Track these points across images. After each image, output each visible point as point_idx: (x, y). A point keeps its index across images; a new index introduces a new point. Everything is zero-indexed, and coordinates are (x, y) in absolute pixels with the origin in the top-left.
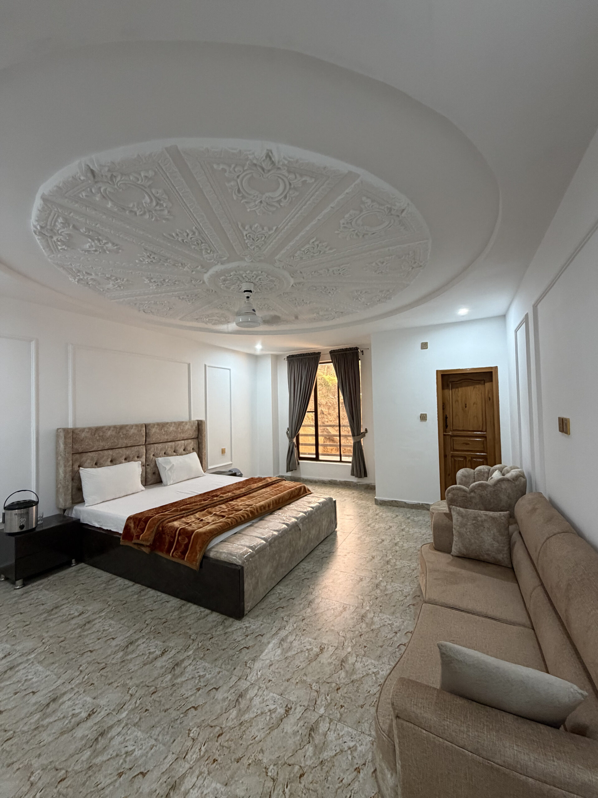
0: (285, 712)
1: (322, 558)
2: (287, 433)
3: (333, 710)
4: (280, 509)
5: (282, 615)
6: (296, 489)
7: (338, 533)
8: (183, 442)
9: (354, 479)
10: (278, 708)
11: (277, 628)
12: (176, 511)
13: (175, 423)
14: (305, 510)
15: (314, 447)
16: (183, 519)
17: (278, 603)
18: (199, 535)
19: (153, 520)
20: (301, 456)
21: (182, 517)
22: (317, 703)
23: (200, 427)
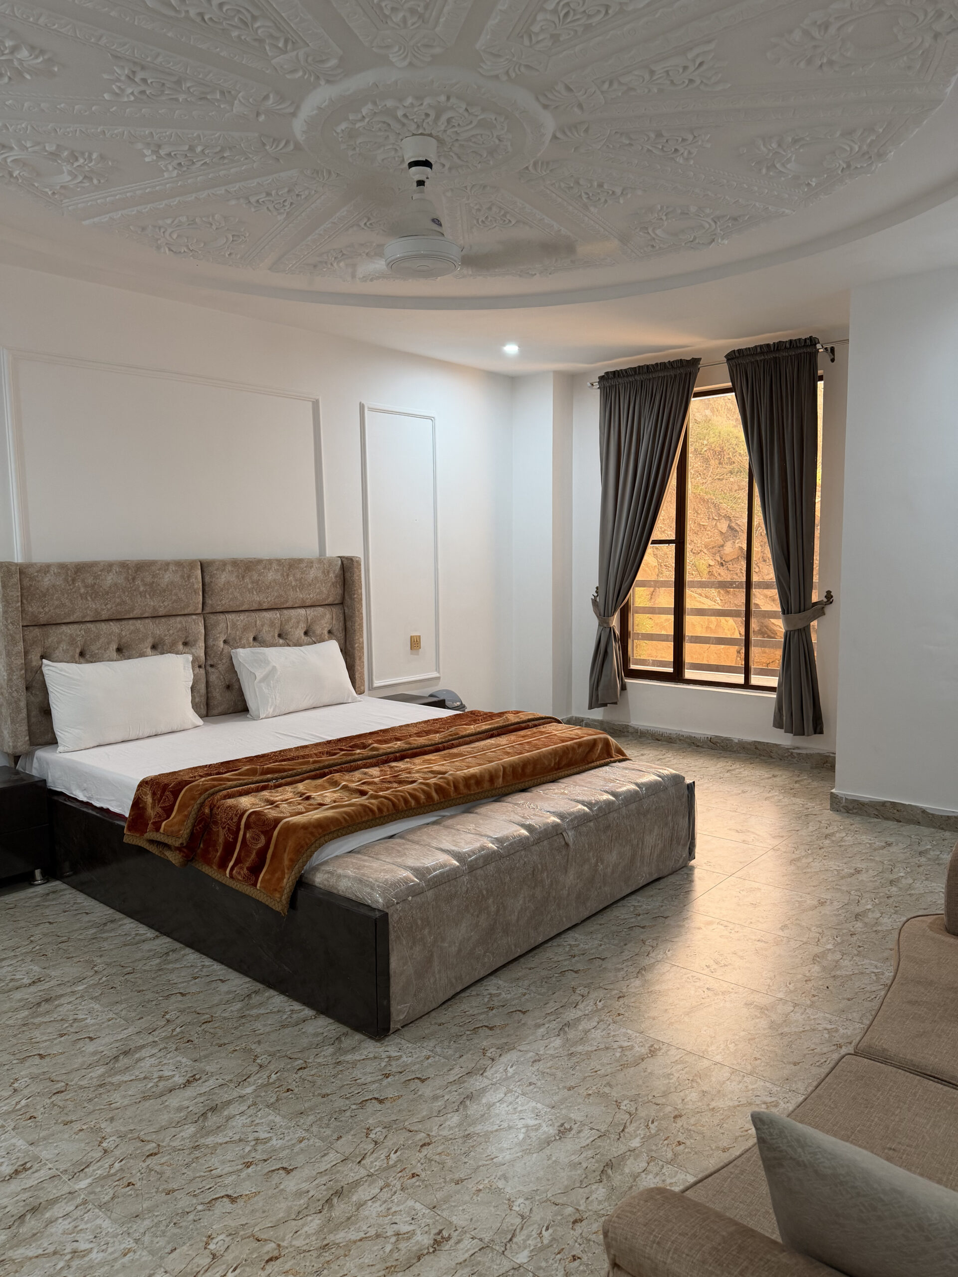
0: (432, 1242)
1: (631, 928)
2: (594, 602)
3: (551, 1261)
4: (524, 790)
5: (485, 1043)
6: (580, 745)
7: (698, 874)
8: (302, 611)
9: (783, 739)
10: (418, 1232)
11: (464, 1071)
12: (253, 772)
13: (279, 561)
14: (593, 799)
15: (671, 645)
16: (266, 794)
17: (482, 1017)
18: (291, 829)
19: (191, 789)
20: (633, 667)
21: (264, 788)
22: (515, 1240)
23: (348, 575)
